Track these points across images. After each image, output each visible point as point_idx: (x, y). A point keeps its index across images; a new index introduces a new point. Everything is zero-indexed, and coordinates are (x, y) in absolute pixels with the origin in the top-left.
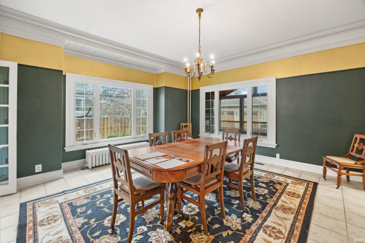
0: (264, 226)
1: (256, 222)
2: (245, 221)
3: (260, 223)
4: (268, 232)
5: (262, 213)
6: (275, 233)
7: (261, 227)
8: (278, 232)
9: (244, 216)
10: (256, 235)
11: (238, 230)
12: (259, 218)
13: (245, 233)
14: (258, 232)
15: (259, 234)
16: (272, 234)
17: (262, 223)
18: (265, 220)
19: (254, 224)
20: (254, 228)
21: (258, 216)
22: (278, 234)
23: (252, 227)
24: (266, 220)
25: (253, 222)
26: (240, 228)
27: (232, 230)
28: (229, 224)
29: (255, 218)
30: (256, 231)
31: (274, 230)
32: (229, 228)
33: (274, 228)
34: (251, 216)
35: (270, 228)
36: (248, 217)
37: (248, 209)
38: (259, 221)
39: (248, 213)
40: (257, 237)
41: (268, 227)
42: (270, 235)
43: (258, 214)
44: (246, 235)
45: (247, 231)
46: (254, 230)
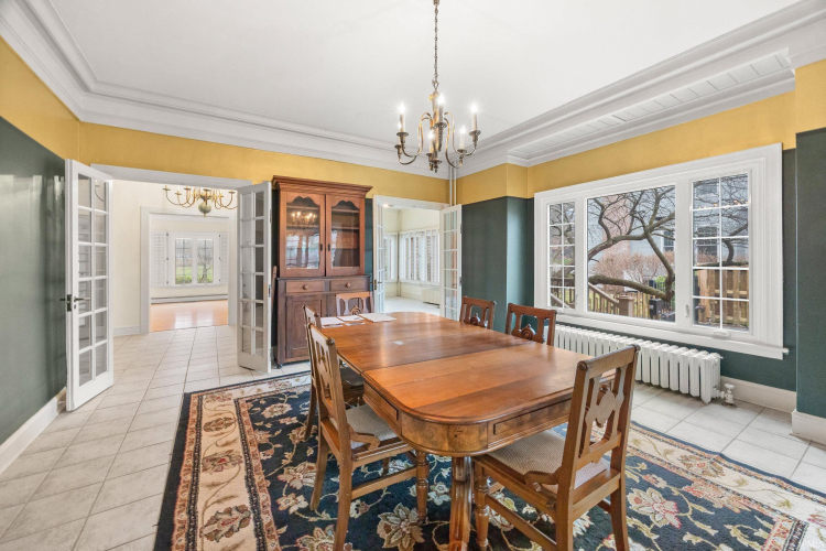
0: (249, 517)
1: (269, 509)
2: (287, 494)
3: (262, 516)
4: (235, 514)
5: (281, 544)
6: (223, 524)
7: (253, 509)
8: (217, 531)
9: (301, 498)
10: (250, 491)
11: (282, 472)
12: (273, 525)
13: (266, 479)
14: (251, 498)
15: (248, 496)
16: (226, 517)
17: (258, 519)
18: (259, 532)
19: (269, 502)
20: (264, 497)
21: (279, 526)
22: (215, 526)
23: (268, 495)
24: (257, 536)
25: (275, 506)
26: (281, 477)
27: (287, 466)
28: (300, 467)
29: (281, 518)
30: (256, 495)
31: (226, 529)
32: (294, 463)
33: (231, 532)
34: (291, 511)
35: (237, 523)
36: (293, 504)
37: (312, 519)
38: (267, 518)
39: (300, 510)
40: (246, 490)
41: (243, 523)
42: (229, 511)
43: (284, 530)
44: (263, 477)
45: (269, 483)
46: (260, 494)
